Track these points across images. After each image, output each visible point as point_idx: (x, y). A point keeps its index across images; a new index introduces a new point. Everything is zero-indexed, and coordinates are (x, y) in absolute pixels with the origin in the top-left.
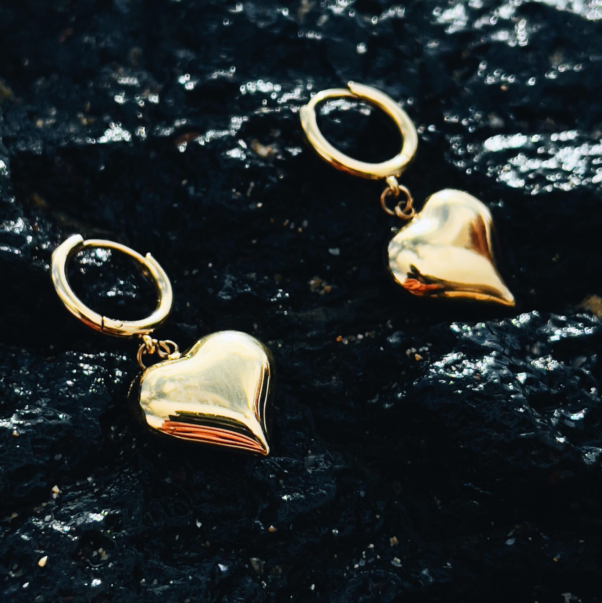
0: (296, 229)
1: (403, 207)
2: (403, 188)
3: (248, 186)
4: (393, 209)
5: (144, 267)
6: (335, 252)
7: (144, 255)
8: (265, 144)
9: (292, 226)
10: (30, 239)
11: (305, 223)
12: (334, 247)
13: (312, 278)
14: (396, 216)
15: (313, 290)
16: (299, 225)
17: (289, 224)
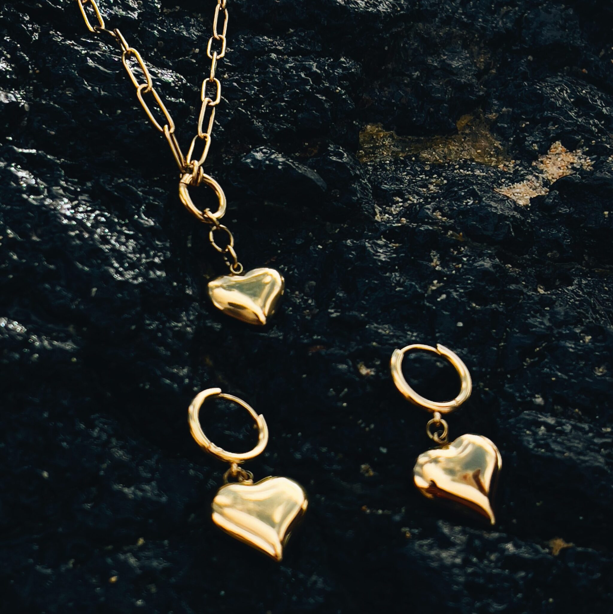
0: (365, 427)
1: (439, 435)
2: (444, 422)
3: (343, 390)
4: (433, 434)
5: (255, 422)
6: (384, 450)
7: (259, 414)
8: (368, 367)
9: (363, 425)
10: (187, 381)
11: (372, 426)
12: (384, 447)
13: (363, 464)
14: (432, 440)
15: (362, 471)
16: (368, 425)
17: (362, 423)
